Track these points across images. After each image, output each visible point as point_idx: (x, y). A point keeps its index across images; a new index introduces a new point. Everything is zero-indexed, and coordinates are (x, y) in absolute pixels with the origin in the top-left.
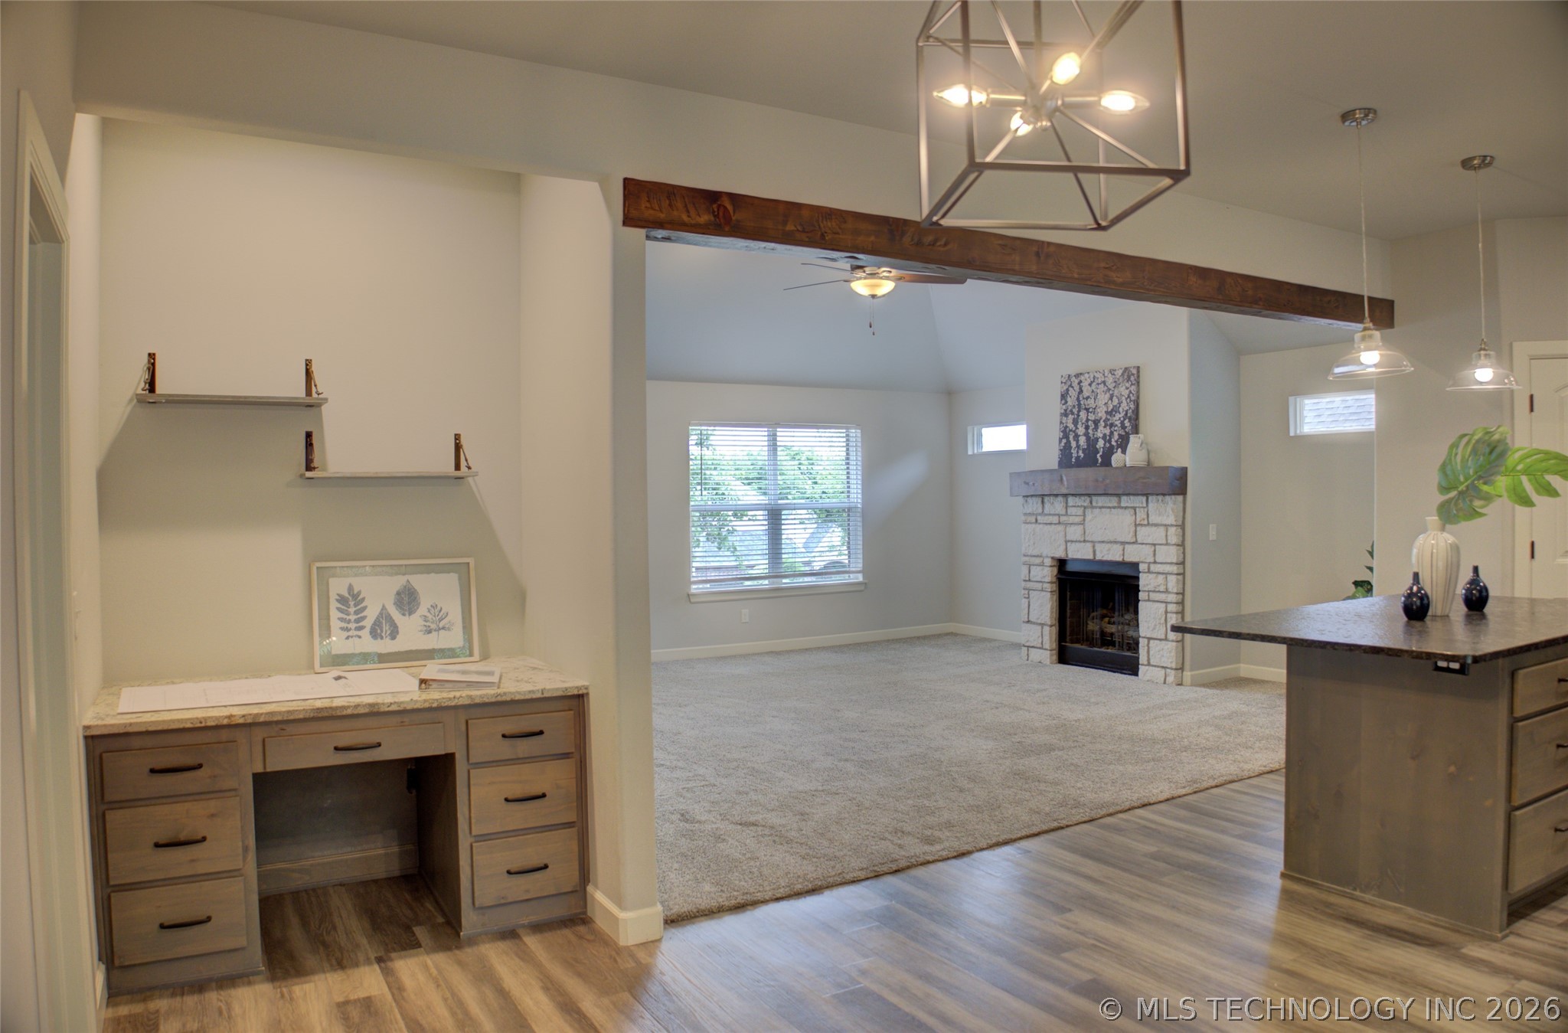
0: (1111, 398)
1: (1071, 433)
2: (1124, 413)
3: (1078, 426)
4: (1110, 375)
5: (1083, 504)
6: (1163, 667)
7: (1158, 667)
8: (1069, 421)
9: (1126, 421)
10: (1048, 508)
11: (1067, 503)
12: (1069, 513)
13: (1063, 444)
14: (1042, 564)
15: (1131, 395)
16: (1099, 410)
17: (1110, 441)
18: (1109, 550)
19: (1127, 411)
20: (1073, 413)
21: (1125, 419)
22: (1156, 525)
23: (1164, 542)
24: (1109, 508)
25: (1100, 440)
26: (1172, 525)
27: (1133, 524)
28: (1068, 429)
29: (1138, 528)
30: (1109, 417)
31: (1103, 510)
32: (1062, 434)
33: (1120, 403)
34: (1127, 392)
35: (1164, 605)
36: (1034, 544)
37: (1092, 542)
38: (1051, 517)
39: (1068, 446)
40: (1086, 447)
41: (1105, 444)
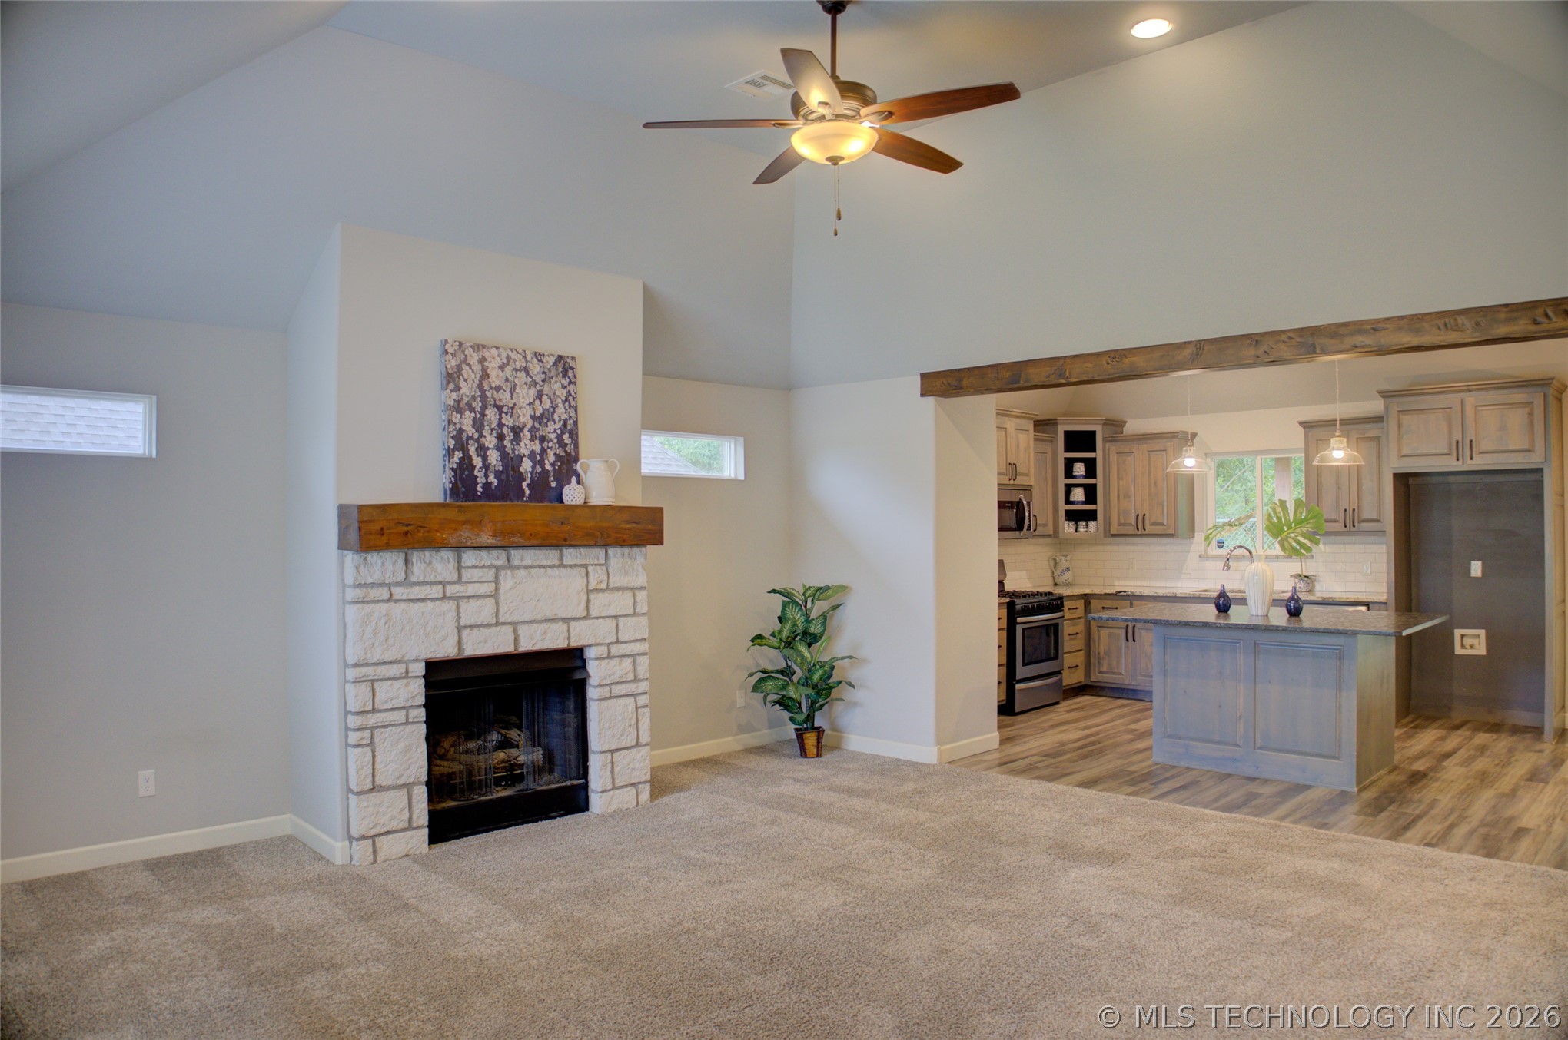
0: (539, 396)
1: (471, 442)
2: (562, 422)
3: (485, 433)
4: (535, 360)
5: (495, 563)
6: (633, 785)
7: (626, 786)
8: (467, 422)
9: (566, 436)
10: (418, 570)
11: (459, 561)
12: (464, 579)
13: (456, 459)
14: (406, 675)
15: (571, 398)
16: (519, 411)
17: (542, 463)
18: (545, 632)
19: (565, 421)
20: (472, 410)
21: (563, 433)
22: (618, 589)
23: (632, 612)
24: (543, 567)
25: (525, 459)
26: (642, 588)
27: (586, 589)
28: (464, 435)
29: (592, 596)
30: (537, 426)
31: (533, 571)
32: (453, 442)
33: (554, 407)
34: (564, 392)
35: (632, 699)
36: (386, 640)
37: (510, 623)
38: (428, 587)
39: (465, 465)
40: (501, 469)
41: (533, 467)
